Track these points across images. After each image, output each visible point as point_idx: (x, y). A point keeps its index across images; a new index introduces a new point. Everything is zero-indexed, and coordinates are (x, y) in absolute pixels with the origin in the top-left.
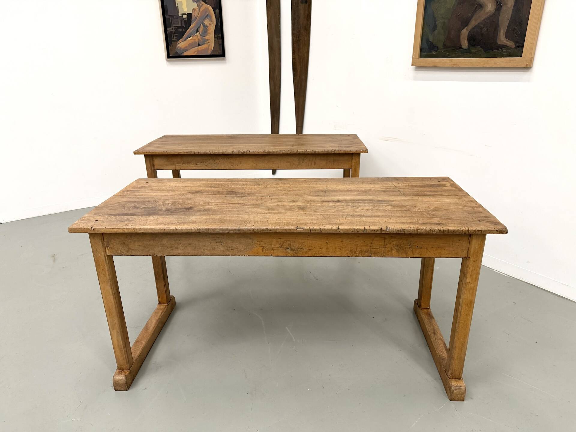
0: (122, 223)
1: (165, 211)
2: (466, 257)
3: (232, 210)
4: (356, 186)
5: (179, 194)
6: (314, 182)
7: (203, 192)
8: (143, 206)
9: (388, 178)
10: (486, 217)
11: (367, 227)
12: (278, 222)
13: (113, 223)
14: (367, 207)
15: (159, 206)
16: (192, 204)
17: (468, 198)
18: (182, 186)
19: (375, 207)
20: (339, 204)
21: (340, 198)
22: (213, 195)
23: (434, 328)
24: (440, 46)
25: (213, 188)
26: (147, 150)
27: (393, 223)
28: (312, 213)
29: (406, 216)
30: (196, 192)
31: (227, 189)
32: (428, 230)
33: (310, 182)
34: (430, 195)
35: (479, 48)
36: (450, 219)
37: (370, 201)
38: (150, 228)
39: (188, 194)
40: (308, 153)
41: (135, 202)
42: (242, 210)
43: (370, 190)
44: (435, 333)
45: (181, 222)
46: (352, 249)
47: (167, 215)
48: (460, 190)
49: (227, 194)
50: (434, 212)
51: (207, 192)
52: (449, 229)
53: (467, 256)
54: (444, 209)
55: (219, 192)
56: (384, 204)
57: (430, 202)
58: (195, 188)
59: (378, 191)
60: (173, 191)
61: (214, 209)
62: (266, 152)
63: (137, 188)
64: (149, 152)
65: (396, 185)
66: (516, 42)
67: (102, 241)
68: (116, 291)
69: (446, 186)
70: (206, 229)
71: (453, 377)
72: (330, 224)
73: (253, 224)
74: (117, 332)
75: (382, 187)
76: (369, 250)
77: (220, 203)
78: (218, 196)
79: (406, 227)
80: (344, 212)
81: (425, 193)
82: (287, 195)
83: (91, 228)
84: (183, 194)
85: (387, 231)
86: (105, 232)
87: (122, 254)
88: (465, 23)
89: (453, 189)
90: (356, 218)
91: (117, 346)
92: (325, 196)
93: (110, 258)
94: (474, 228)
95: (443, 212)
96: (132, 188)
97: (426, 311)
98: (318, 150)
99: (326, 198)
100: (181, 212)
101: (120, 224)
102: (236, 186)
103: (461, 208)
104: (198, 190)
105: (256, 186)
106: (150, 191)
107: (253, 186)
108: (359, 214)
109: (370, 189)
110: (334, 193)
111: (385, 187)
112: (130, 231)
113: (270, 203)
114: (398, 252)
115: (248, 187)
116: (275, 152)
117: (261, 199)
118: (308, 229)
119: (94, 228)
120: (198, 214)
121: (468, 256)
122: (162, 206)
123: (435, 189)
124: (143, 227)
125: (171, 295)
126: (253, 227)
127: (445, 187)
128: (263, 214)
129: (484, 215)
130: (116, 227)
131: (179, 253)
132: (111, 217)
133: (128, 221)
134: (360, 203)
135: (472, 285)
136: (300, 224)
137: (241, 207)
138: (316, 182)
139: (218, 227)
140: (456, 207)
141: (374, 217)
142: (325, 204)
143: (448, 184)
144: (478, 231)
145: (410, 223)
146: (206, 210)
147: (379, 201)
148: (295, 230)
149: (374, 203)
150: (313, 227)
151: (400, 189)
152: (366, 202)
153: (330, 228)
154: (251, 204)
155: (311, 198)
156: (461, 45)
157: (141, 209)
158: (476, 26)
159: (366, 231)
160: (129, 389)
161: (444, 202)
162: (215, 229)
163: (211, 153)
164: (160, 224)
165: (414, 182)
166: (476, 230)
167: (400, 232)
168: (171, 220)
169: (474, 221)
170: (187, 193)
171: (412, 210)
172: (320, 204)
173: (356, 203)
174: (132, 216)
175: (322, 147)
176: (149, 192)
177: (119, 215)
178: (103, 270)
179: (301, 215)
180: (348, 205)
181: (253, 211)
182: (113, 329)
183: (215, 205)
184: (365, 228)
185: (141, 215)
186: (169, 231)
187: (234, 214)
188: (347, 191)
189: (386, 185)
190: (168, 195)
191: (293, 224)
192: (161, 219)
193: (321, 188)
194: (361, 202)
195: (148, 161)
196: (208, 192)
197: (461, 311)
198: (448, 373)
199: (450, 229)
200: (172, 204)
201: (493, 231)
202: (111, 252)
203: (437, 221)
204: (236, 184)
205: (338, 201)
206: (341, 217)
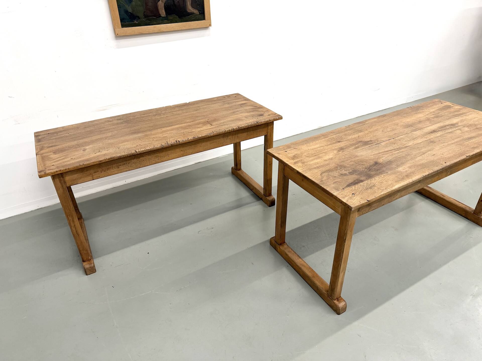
35: (174, 16)
156: (160, 14)
163: (138, 153)
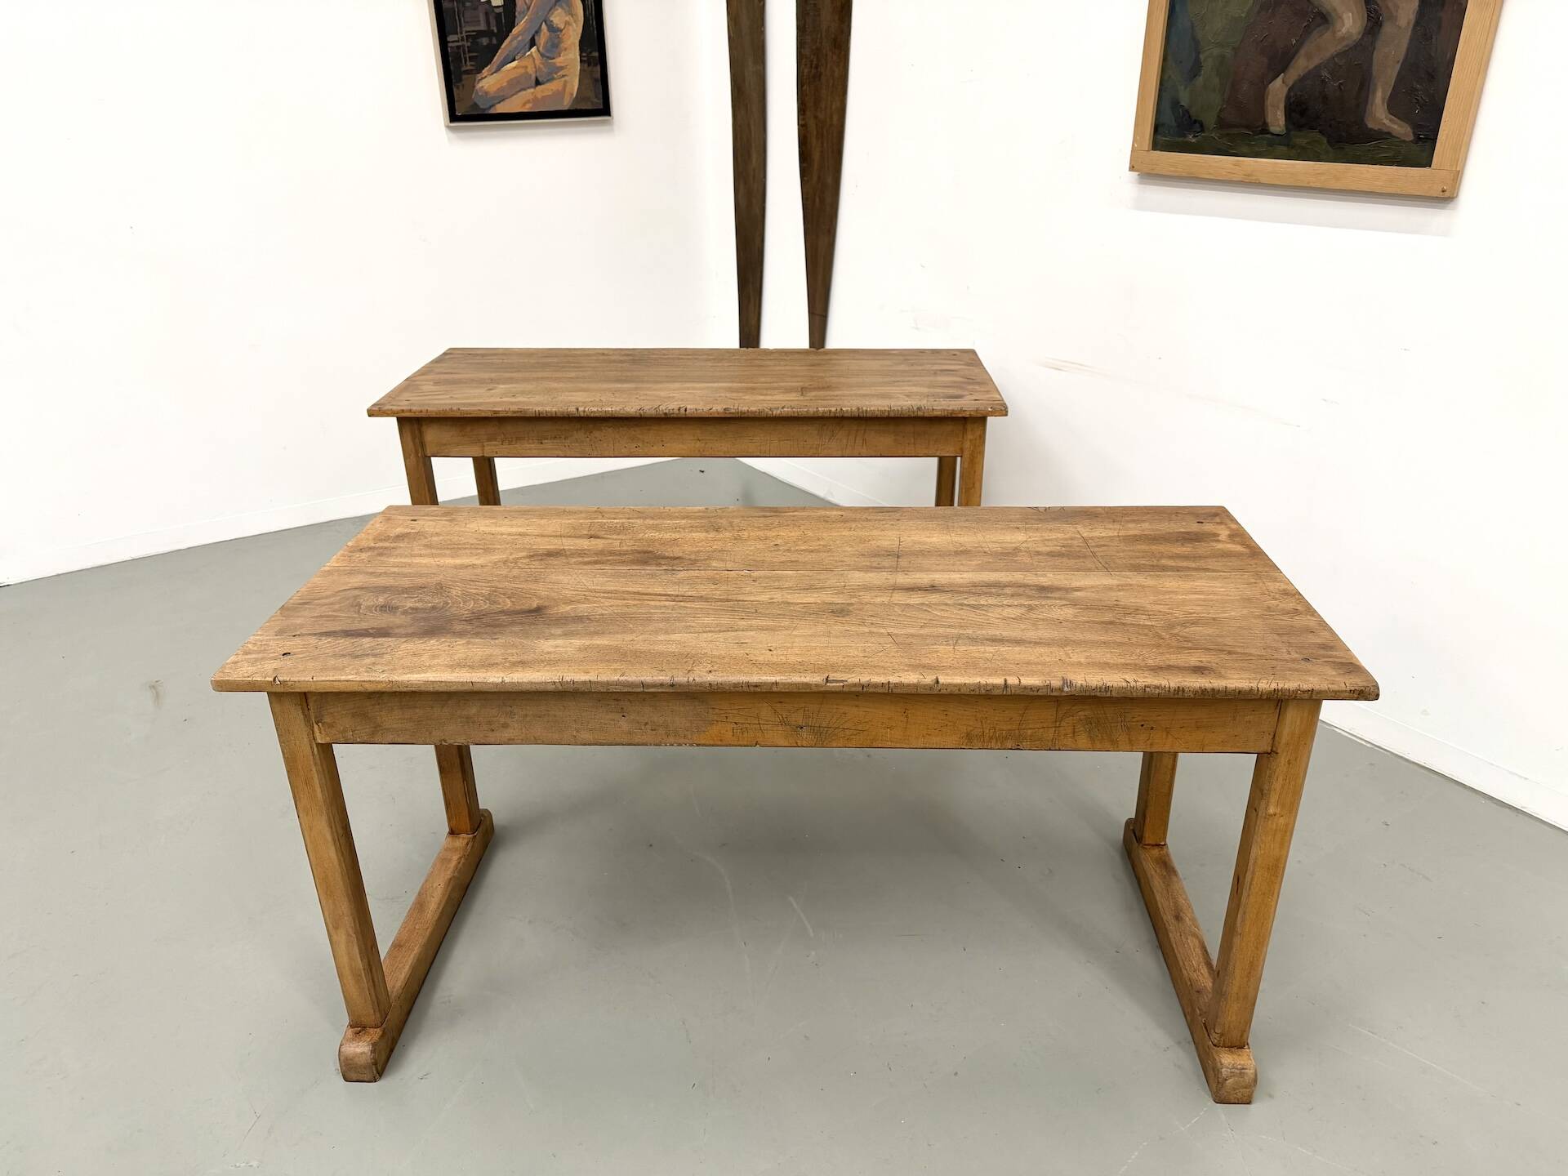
0: (357, 662)
1: (468, 621)
2: (1269, 751)
3: (649, 620)
4: (980, 537)
5: (505, 562)
6: (867, 520)
7: (568, 553)
8: (409, 604)
9: (1063, 508)
10: (1324, 647)
11: (1012, 681)
12: (775, 659)
13: (332, 662)
14: (1010, 610)
15: (453, 603)
16: (540, 598)
17: (1275, 580)
18: (509, 534)
19: (1030, 608)
20: (934, 598)
21: (940, 578)
22: (598, 566)
23: (1176, 903)
24: (1210, 120)
25: (594, 541)
26: (404, 404)
27: (1080, 664)
28: (866, 630)
29: (1115, 642)
30: (550, 554)
31: (632, 542)
32: (1172, 690)
33: (854, 520)
34: (1178, 569)
35: (1316, 135)
36: (1230, 653)
37: (1020, 590)
38: (433, 680)
39: (528, 560)
40: (846, 415)
41: (385, 589)
42: (678, 619)
43: (1016, 551)
44: (1178, 918)
45: (515, 658)
46: (971, 731)
47: (477, 634)
48: (1256, 553)
49: (633, 562)
50: (1187, 630)
51: (580, 555)
52: (1226, 688)
53: (1270, 748)
54: (1214, 619)
55: (612, 553)
56: (1055, 599)
57: (1176, 593)
58: (546, 539)
59: (1038, 553)
60: (487, 551)
61: (602, 615)
62: (732, 411)
63: (387, 539)
64: (410, 411)
65: (1085, 535)
66: (1416, 127)
67: (302, 709)
68: (341, 832)
69: (1220, 538)
70: (584, 683)
71: (1224, 1044)
72: (914, 667)
73: (709, 667)
74: (349, 935)
75: (1048, 540)
76: (1017, 731)
77: (616, 592)
78: (610, 568)
79: (1115, 680)
80: (950, 626)
81: (1164, 562)
82: (794, 564)
83: (274, 679)
84: (516, 561)
85: (1066, 689)
86: (313, 689)
87: (358, 740)
88: (1280, 62)
89: (1239, 548)
90: (982, 648)
91: (347, 968)
92: (895, 569)
93: (326, 751)
94: (1291, 685)
95: (1210, 631)
96: (374, 539)
97: (1155, 852)
98: (872, 409)
99: (902, 579)
100: (513, 623)
101: (351, 668)
102: (657, 535)
103: (1259, 617)
104: (552, 547)
105: (712, 535)
106: (423, 552)
107: (702, 535)
108: (992, 632)
109: (1016, 549)
110: (920, 560)
111: (1056, 539)
112: (380, 688)
113: (750, 593)
114: (1092, 739)
115: (689, 536)
116: (756, 412)
117: (727, 580)
118: (855, 685)
119: (281, 679)
120: (559, 631)
121: (1274, 749)
122: (461, 605)
123: (1186, 549)
124: (416, 676)
125: (481, 807)
126: (710, 678)
127: (1214, 544)
128: (733, 634)
129: (1319, 641)
130: (343, 678)
131: (509, 740)
132: (325, 641)
133: (375, 655)
134: (991, 594)
135: (1282, 821)
136: (834, 667)
137: (673, 606)
138: (870, 520)
139: (615, 678)
140: (1245, 611)
141: (1030, 643)
142: (899, 598)
143: (1224, 533)
144: (1304, 692)
145: (1125, 667)
146: (579, 619)
147: (1042, 589)
148: (822, 686)
149: (1029, 597)
150: (868, 679)
151: (1096, 549)
152: (1008, 591)
153: (915, 681)
154: (701, 598)
155: (858, 578)
156: (1265, 124)
157: (405, 613)
158: (1309, 72)
159: (1009, 689)
160: (380, 1076)
161: (1214, 593)
162: (608, 683)
163: (582, 414)
164: (460, 665)
165: (1131, 525)
166: (1297, 690)
167: (1098, 694)
168: (488, 651)
169: (1294, 660)
170: (524, 558)
171: (1129, 620)
172: (884, 599)
173: (979, 595)
174: (381, 640)
175: (884, 396)
176: (421, 555)
177: (348, 634)
178: (308, 782)
179: (836, 637)
180: (960, 602)
181: (706, 621)
182: (336, 928)
183: (603, 600)
184: (1006, 681)
185: (407, 635)
186: (485, 688)
187: (656, 632)
188: (957, 553)
189: (1059, 535)
190: (474, 566)
191: (817, 669)
192: (461, 648)
193: (885, 543)
194: (993, 590)
195: (409, 438)
196: (581, 553)
197: (1251, 884)
198: (1213, 1031)
199: (1228, 686)
200: (488, 598)
201: (1342, 691)
202: (327, 735)
203: (1193, 660)
204: (656, 528)
205: (933, 588)
206: (941, 644)
